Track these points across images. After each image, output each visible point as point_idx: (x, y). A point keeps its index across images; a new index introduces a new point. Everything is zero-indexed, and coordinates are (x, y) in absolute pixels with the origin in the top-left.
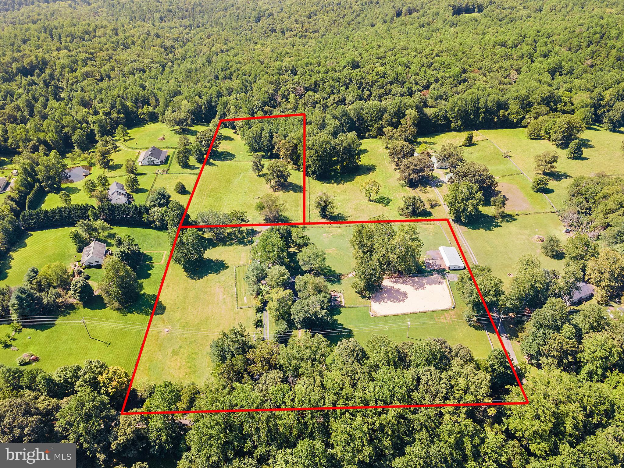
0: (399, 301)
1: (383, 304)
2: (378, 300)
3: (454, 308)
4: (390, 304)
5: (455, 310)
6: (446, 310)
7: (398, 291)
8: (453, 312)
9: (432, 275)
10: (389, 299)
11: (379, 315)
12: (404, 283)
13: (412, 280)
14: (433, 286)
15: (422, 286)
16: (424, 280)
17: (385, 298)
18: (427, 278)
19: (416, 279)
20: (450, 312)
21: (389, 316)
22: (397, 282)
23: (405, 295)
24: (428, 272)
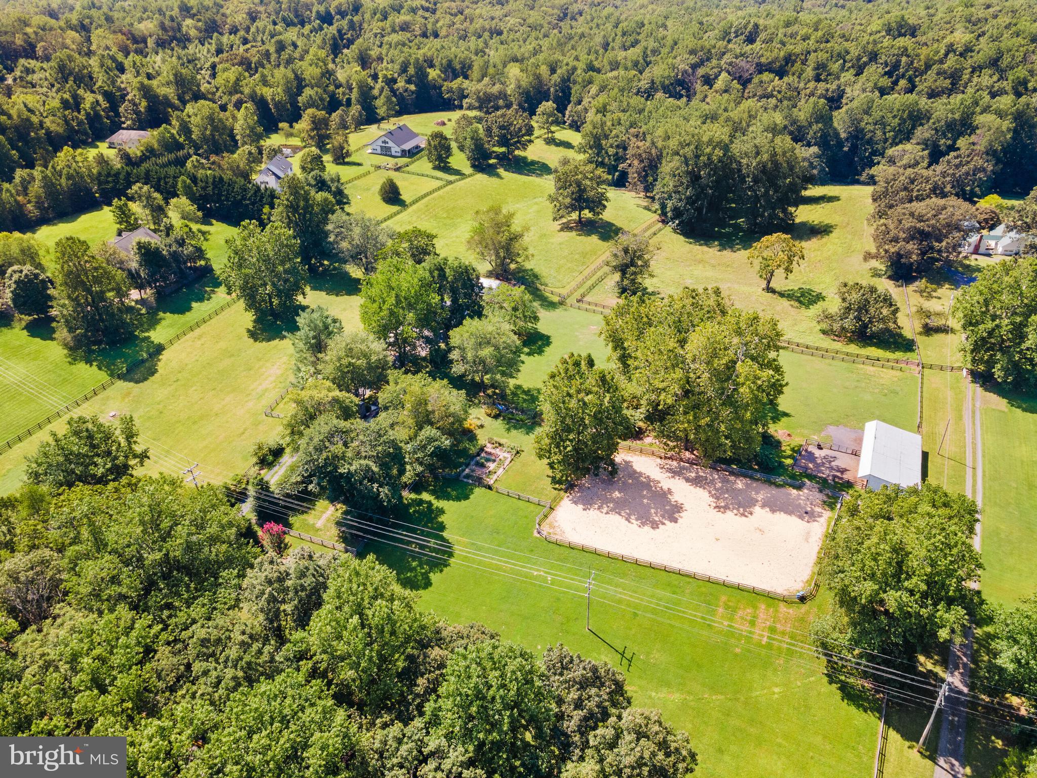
0: (645, 520)
1: (593, 513)
2: (587, 502)
3: (803, 599)
4: (616, 521)
5: (804, 608)
6: (770, 597)
7: (662, 496)
8: (793, 611)
9: (799, 487)
10: (618, 507)
11: (553, 538)
12: (697, 482)
13: (725, 481)
14: (781, 517)
15: (744, 506)
16: (763, 493)
17: (612, 500)
18: (774, 491)
19: (740, 484)
20: (783, 607)
21: (583, 550)
22: (675, 473)
23: (673, 512)
24: (793, 477)
